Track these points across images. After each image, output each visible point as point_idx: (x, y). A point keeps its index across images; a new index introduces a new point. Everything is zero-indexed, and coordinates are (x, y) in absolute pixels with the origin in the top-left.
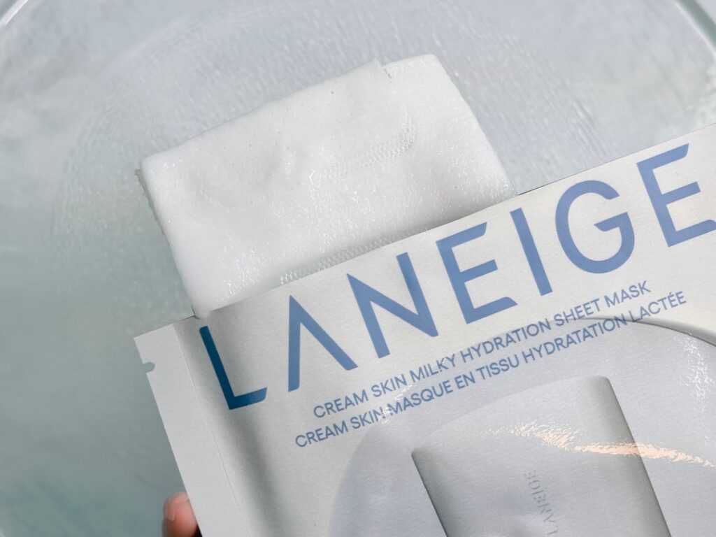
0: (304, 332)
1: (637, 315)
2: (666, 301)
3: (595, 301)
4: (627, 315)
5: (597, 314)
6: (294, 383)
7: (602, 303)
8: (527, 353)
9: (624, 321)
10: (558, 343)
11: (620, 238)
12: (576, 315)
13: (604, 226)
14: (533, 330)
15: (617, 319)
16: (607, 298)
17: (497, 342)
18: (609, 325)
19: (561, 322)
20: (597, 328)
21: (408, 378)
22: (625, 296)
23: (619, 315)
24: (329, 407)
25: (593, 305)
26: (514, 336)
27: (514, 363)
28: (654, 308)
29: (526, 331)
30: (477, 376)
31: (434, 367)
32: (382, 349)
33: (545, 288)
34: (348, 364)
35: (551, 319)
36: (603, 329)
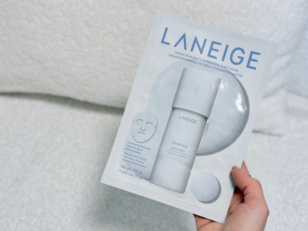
0: (183, 40)
1: (233, 74)
2: (239, 75)
3: (229, 67)
4: (232, 73)
5: (227, 69)
6: (175, 46)
7: (230, 68)
8: (213, 67)
9: (231, 73)
10: (218, 69)
11: (240, 61)
12: (224, 67)
13: (239, 57)
14: (216, 64)
15: (230, 72)
16: (231, 68)
17: (210, 62)
18: (228, 72)
19: (221, 66)
20: (226, 71)
21: (192, 57)
22: (234, 70)
23: (231, 72)
24: (178, 53)
25: (228, 68)
26: (213, 63)
27: (210, 67)
28: (237, 75)
29: (215, 64)
30: (203, 65)
31: (197, 58)
32: (192, 50)
33: (223, 60)
34: (185, 48)
35: (220, 65)
36: (227, 72)
